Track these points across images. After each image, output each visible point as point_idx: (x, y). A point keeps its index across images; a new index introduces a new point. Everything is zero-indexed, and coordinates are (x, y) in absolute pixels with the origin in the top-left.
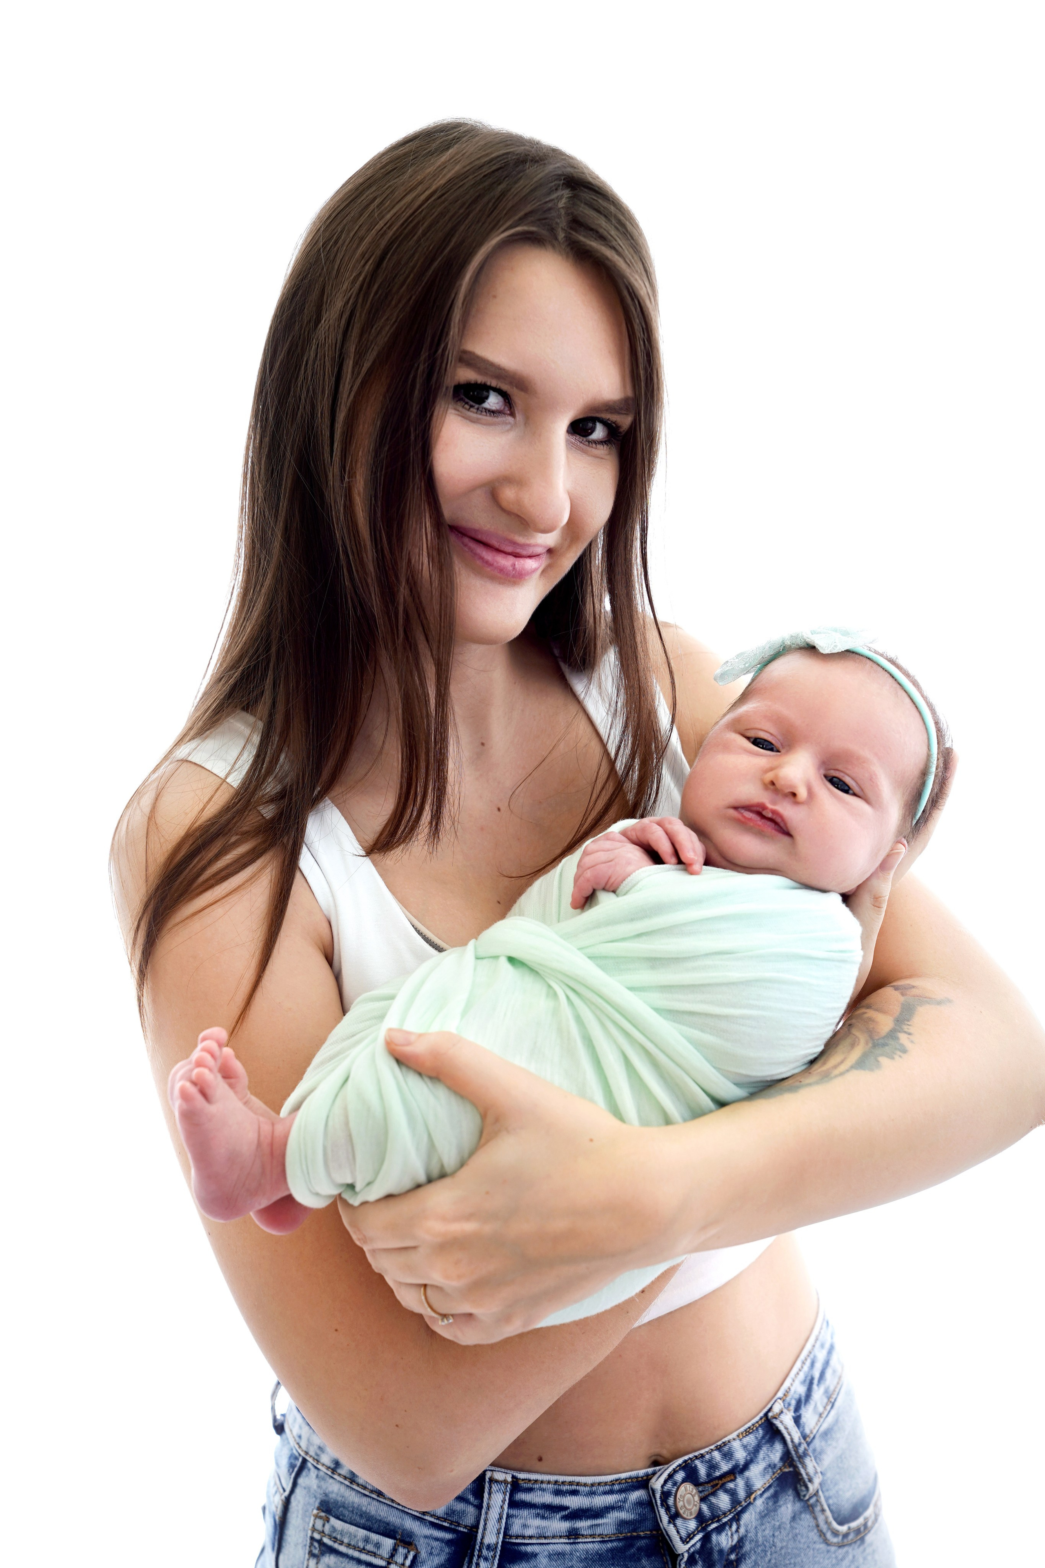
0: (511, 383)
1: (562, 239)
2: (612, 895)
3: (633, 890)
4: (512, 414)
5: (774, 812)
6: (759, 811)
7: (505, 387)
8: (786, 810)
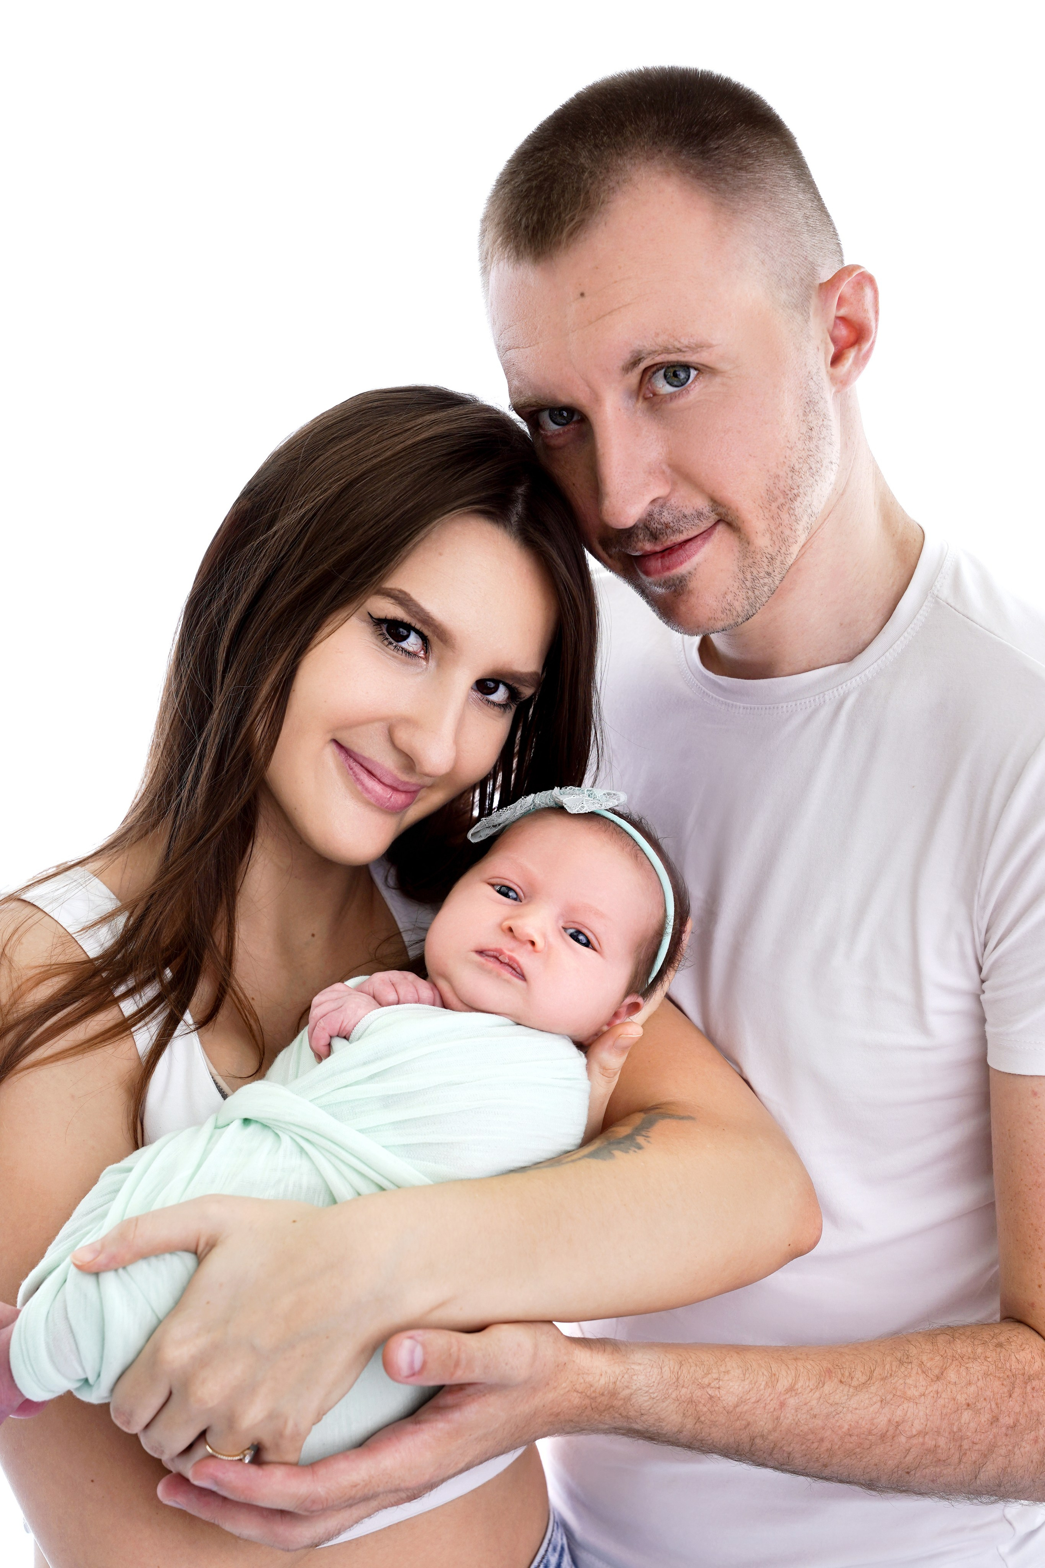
0: (434, 632)
1: (515, 522)
2: (345, 1041)
3: (365, 1034)
4: (426, 658)
5: (511, 958)
6: (496, 956)
7: (426, 632)
8: (524, 958)
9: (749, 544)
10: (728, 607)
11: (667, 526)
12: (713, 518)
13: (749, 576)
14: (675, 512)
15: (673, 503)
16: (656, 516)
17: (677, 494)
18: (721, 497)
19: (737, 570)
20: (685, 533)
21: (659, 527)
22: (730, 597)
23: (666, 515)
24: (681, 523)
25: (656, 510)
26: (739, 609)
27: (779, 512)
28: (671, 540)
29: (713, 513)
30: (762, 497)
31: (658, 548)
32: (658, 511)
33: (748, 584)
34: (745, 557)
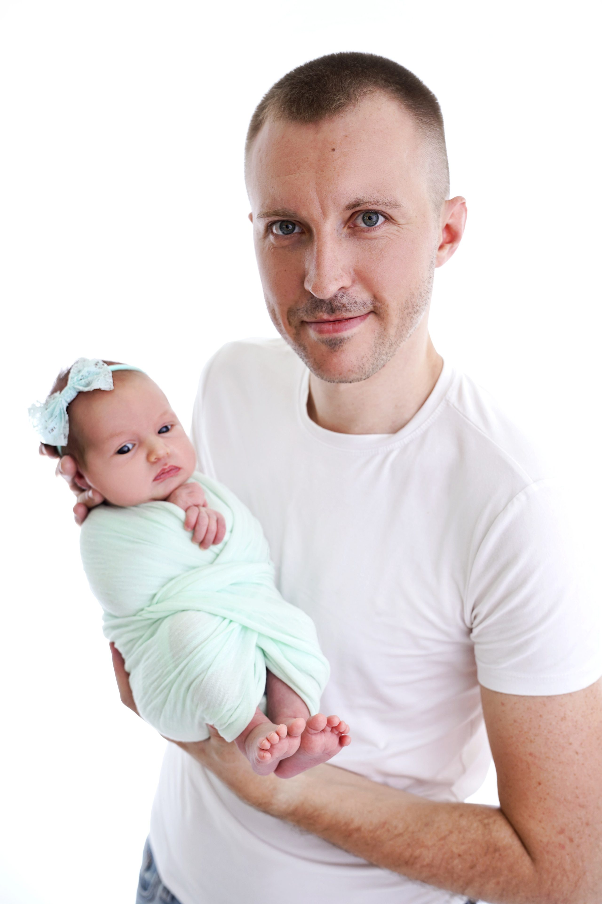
9: (385, 330)
10: (362, 366)
11: (344, 306)
12: (371, 308)
13: (378, 351)
14: (350, 299)
15: (350, 293)
16: (339, 298)
17: (354, 288)
18: (381, 296)
19: (373, 344)
20: (352, 313)
21: (339, 305)
22: (365, 360)
23: (345, 299)
24: (353, 306)
25: (340, 294)
26: (367, 369)
27: (407, 317)
28: (343, 315)
29: (372, 305)
30: (402, 304)
31: (332, 319)
32: (341, 295)
33: (376, 355)
34: (380, 338)
